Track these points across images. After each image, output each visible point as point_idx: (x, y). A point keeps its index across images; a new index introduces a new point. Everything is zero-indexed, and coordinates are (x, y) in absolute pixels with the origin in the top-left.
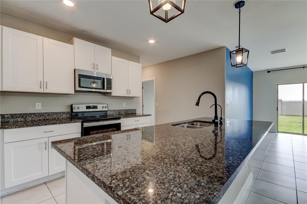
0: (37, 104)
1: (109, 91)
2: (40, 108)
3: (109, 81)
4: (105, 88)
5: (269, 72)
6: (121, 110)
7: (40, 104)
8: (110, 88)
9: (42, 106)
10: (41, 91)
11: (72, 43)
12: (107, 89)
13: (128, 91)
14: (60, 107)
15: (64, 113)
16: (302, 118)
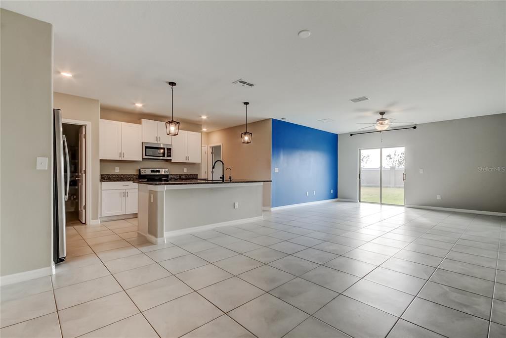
0: (116, 168)
1: (168, 158)
2: (118, 171)
3: (169, 150)
4: (166, 156)
5: (351, 135)
6: (182, 175)
7: (118, 168)
8: (169, 155)
9: (120, 169)
10: (120, 159)
11: (140, 123)
12: (167, 157)
13: (187, 158)
14: (132, 171)
15: (134, 175)
16: (379, 188)
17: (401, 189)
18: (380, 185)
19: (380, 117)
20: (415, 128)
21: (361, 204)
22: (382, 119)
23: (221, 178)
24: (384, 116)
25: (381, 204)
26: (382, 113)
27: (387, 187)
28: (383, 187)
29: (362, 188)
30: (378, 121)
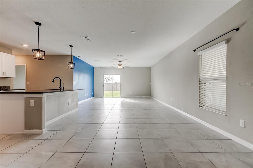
5: (100, 68)
13: (4, 73)
16: (112, 91)
17: (119, 91)
18: (112, 90)
19: (119, 63)
20: (124, 68)
21: (104, 98)
22: (120, 64)
23: (59, 88)
24: (121, 63)
25: (112, 97)
26: (120, 62)
27: (114, 91)
28: (113, 91)
29: (104, 91)
30: (119, 64)
